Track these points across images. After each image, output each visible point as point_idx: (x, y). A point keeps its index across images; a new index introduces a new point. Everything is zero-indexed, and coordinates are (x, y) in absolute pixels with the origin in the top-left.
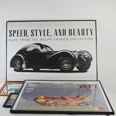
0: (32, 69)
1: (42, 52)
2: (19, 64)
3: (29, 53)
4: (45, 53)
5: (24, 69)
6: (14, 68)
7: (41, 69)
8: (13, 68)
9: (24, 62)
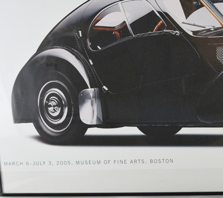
0: (134, 131)
1: (189, 30)
2: (60, 104)
3: (114, 38)
4: (206, 40)
5: (90, 132)
6: (38, 127)
7: (184, 131)
8: (30, 128)
9: (91, 91)
